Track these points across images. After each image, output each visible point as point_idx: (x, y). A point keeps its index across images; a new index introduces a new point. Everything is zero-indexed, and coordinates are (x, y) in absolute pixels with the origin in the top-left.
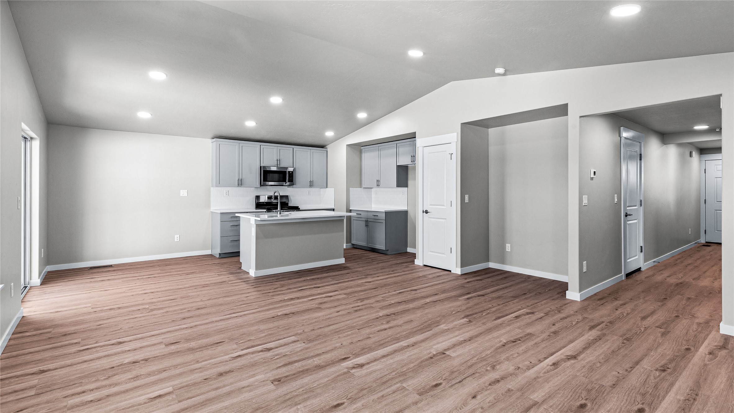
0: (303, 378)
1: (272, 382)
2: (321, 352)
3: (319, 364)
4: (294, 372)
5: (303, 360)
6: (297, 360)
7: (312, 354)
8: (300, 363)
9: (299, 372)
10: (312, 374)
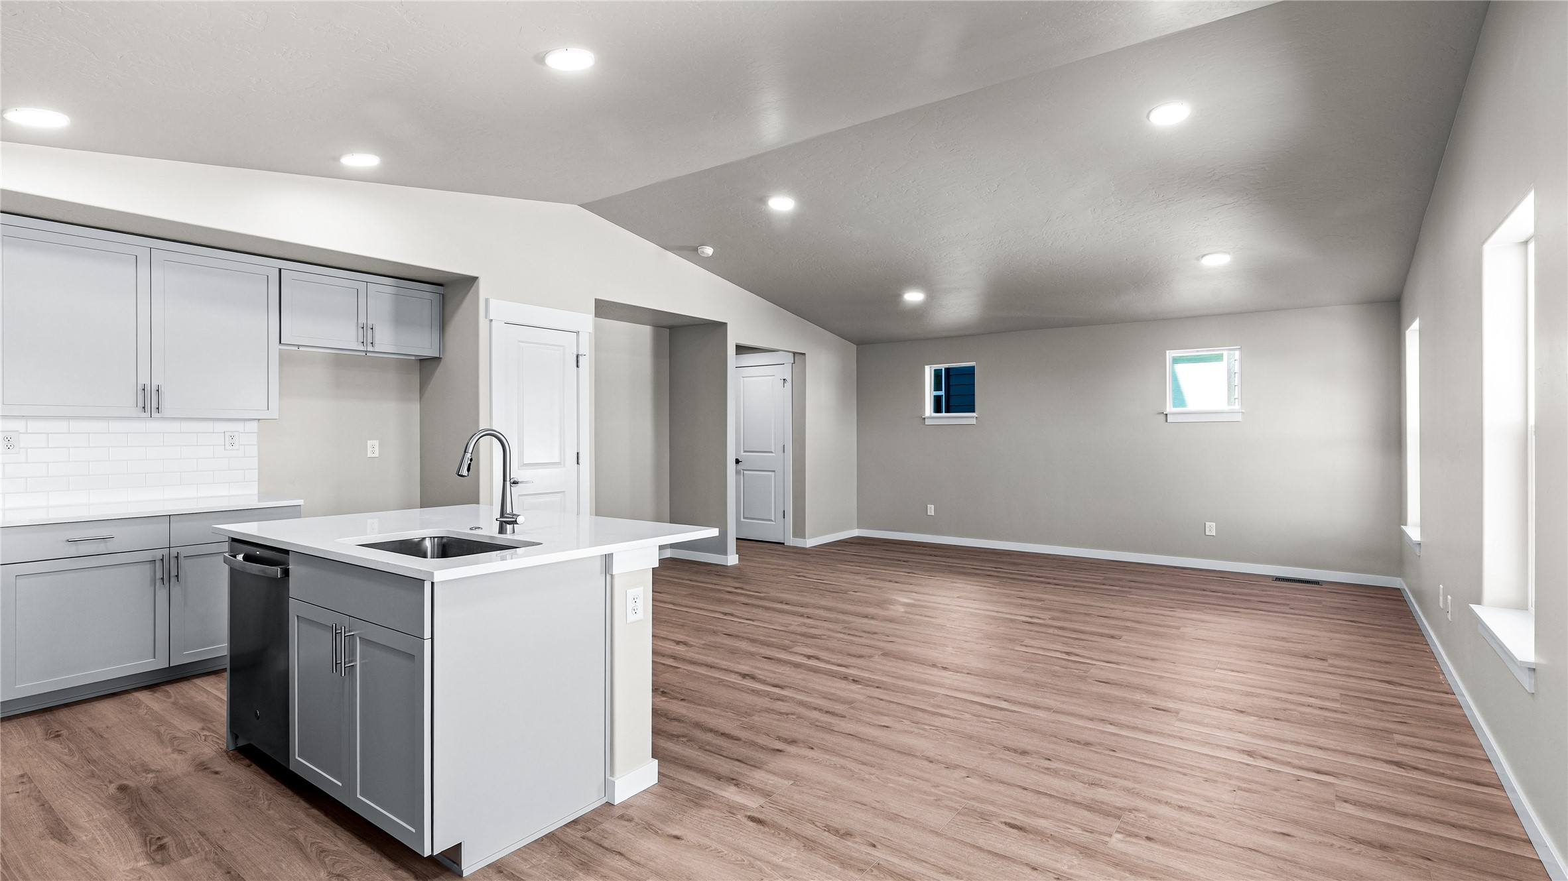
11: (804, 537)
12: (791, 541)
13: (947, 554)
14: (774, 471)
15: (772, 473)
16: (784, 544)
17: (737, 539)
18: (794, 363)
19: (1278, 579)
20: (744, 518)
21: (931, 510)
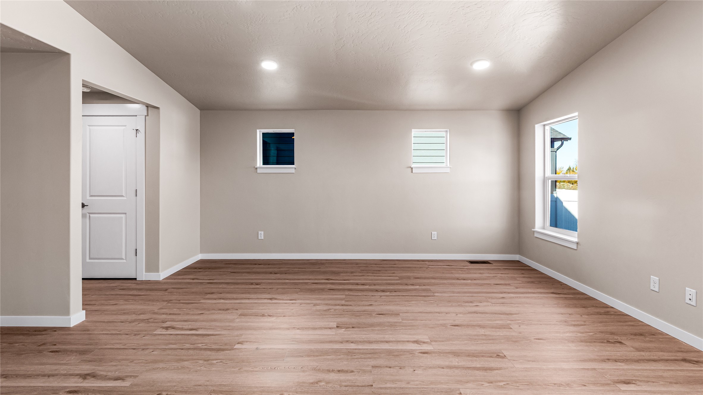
0: (475, 350)
1: (505, 357)
2: (445, 370)
3: (454, 357)
4: (482, 358)
5: (470, 367)
6: (477, 370)
7: (457, 371)
8: (473, 366)
9: (477, 356)
10: (466, 350)
11: (158, 271)
12: (143, 276)
13: (281, 269)
14: (126, 214)
15: (123, 216)
16: (136, 279)
17: (83, 279)
18: (148, 115)
19: (472, 262)
20: (90, 258)
21: (261, 235)
